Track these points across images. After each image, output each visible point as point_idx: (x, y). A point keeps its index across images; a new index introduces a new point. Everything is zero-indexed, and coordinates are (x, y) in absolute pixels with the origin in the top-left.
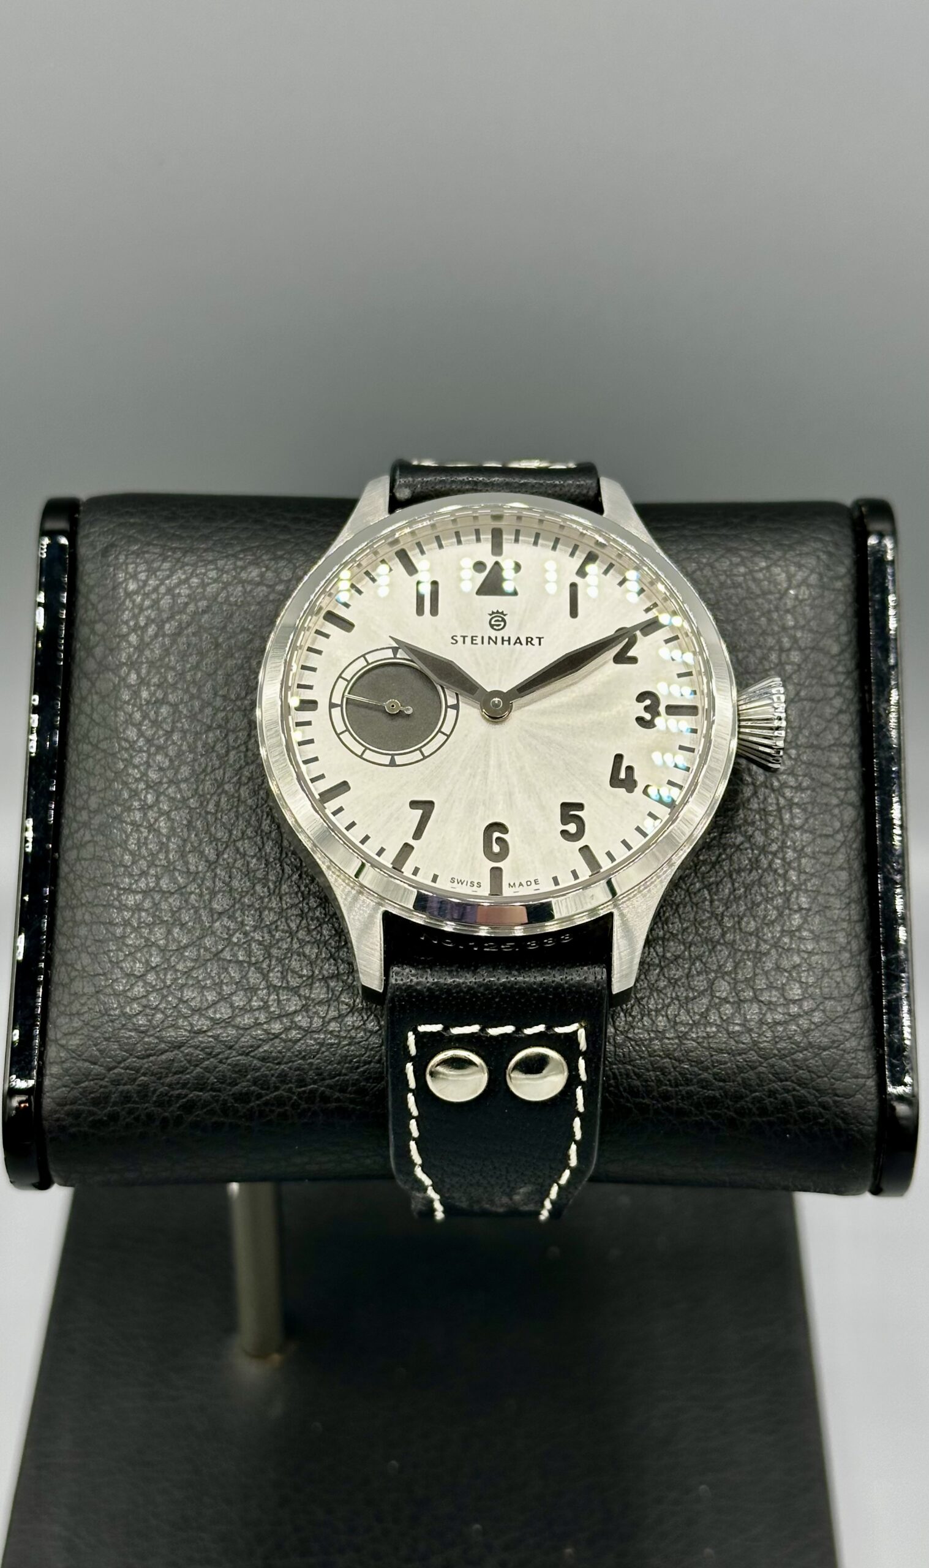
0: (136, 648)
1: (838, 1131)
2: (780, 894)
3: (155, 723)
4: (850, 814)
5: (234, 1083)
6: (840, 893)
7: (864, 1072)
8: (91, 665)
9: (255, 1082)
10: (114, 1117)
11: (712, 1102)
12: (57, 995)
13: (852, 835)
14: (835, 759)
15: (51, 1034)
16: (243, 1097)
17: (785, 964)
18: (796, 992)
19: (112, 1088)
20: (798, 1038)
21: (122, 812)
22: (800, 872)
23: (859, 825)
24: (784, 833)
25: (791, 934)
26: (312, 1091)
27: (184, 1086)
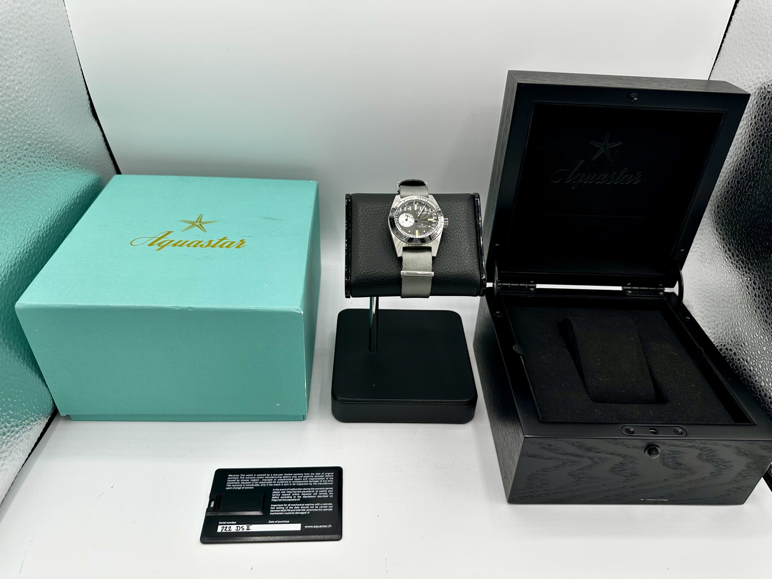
0: (362, 214)
1: (474, 283)
2: (464, 248)
3: (366, 225)
4: (474, 237)
5: (381, 277)
6: (473, 249)
7: (478, 274)
8: (355, 217)
9: (384, 277)
10: (362, 283)
11: (455, 279)
12: (352, 265)
13: (475, 240)
14: (472, 230)
15: (352, 271)
16: (382, 279)
17: (465, 258)
18: (467, 262)
19: (362, 278)
20: (468, 269)
21: (361, 238)
22: (467, 245)
23: (476, 239)
24: (464, 239)
25: (466, 254)
26: (393, 278)
27: (373, 277)
